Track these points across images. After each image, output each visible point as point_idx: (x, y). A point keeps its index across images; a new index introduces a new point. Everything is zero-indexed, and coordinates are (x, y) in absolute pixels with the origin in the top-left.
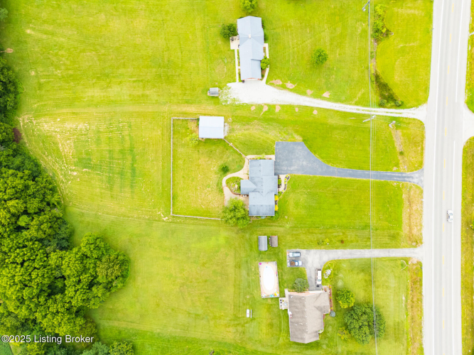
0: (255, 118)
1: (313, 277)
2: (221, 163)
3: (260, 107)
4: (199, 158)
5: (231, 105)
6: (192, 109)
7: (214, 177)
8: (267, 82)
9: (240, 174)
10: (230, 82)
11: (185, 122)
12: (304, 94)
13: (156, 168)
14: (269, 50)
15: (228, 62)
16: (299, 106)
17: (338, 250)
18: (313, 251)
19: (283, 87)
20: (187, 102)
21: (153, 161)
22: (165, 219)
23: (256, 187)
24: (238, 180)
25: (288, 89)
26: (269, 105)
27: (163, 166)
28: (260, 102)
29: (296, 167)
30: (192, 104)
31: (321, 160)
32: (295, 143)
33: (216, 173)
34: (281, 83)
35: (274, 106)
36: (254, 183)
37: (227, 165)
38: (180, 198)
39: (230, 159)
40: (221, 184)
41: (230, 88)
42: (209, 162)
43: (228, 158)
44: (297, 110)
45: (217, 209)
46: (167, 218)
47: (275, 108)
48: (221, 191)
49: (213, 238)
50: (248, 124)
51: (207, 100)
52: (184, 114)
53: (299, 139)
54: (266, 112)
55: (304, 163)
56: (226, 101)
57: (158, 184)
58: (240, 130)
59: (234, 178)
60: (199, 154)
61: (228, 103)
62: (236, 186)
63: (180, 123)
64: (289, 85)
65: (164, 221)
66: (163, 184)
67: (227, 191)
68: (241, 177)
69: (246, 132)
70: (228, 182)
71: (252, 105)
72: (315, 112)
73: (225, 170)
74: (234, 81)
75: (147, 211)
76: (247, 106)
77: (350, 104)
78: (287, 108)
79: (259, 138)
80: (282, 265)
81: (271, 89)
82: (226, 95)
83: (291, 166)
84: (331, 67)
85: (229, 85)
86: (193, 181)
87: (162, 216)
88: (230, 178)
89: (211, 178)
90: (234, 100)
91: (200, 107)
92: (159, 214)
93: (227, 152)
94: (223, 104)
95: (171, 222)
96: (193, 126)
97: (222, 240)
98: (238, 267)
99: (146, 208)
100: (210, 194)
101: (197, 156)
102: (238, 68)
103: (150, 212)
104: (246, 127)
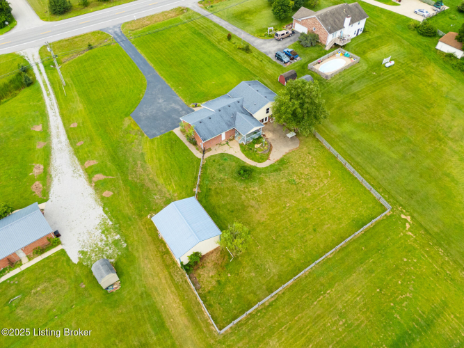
0: (125, 181)
2: (239, 186)
3: (98, 187)
5: (118, 230)
6: (171, 304)
7: (270, 182)
8: (45, 201)
9: (235, 150)
10: (69, 260)
11: (211, 299)
13: (348, 297)
15: (19, 292)
16: (73, 144)
19: (45, 176)
20: (161, 326)
21: (341, 315)
22: (409, 218)
23: (238, 113)
27: (331, 285)
28: (90, 190)
29: (173, 105)
30: (158, 312)
31: (145, 91)
32: (137, 121)
33: (262, 182)
34: (37, 183)
35: (87, 170)
36: (234, 118)
37: (235, 175)
38: (353, 214)
39: (222, 175)
40: (271, 166)
41: (82, 252)
42: (253, 203)
43: (222, 180)
44: (80, 144)
46: (403, 216)
47: (91, 167)
48: (282, 162)
49: (355, 138)
50: (143, 185)
51: (133, 284)
52: (192, 313)
54: (105, 174)
55: (161, 101)
56: (116, 243)
57: (370, 272)
58: (160, 191)
59: (247, 156)
60: (254, 229)
61: (118, 237)
62: (257, 146)
64: (37, 170)
65: (413, 217)
66: (362, 261)
67: (275, 156)
69: (161, 181)
70: (262, 160)
71: (102, 198)
72: (74, 125)
73: (245, 173)
74: (63, 252)
75: (431, 257)
76: (107, 204)
78: (83, 154)
79: (159, 159)
81: (56, 189)
82: (102, 251)
85: (75, 260)
86: (305, 211)
87: (407, 225)
88: (252, 159)
89: (275, 185)
90: (106, 231)
91: (156, 289)
92: (411, 232)
93: (213, 188)
94: (125, 245)
95: (401, 205)
96: (207, 275)
97: (347, 127)
98: (355, 96)
99: (430, 263)
100: (301, 174)
101: (258, 230)
102: (27, 264)
103: (427, 252)
104: (150, 185)
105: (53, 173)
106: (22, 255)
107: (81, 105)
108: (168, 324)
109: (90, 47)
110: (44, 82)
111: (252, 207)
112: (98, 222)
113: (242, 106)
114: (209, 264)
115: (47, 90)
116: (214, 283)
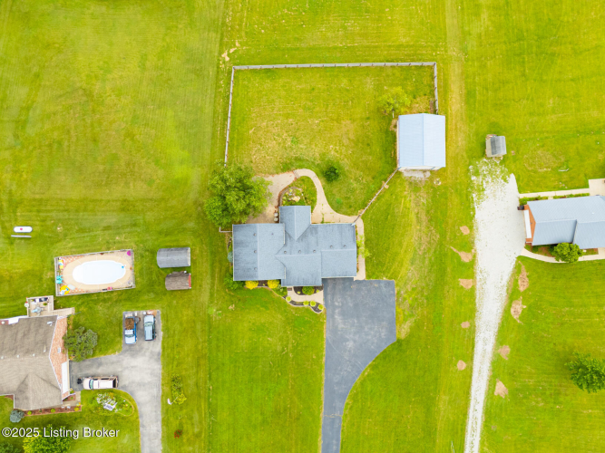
0: (443, 236)
1: (100, 371)
2: (345, 164)
3: (468, 245)
4: (353, 121)
5: (470, 184)
6: (456, 102)
7: (315, 151)
8: (521, 259)
9: (323, 206)
10: (518, 180)
11: (427, 90)
12: (501, 339)
13: (329, 35)
14: (591, 262)
15: (560, 174)
16: (472, 331)
17: (160, 423)
18: (157, 367)
19: (513, 294)
20: (470, 94)
21: (345, 28)
22: (225, 55)
23: (296, 238)
24: (309, 200)
25: (510, 306)
26: (473, 263)
28: (479, 246)
29: (341, 326)
30: (467, 103)
31: (358, 380)
32: (393, 323)
33: (323, 155)
34: (522, 289)
35: (472, 276)
36: (304, 236)
37: (341, 177)
38: (268, 84)
39: (354, 185)
40: (301, 167)
41: (505, 181)
42: (345, 141)
43: (356, 180)
44: (465, 325)
45: (247, 160)
46: (227, 59)
47: (467, 277)
48: (286, 167)
49: (185, 154)
50: (430, 220)
51: (477, 134)
52: (446, 88)
53: (403, 331)
54: (459, 258)
55: (350, 344)
56: (477, 173)
57: (298, 39)
58: (417, 204)
59: (314, 193)
60: (362, 119)
61: (473, 178)
62: (297, 199)
63: (426, 80)
64: (519, 307)
65: (220, 53)
66: (297, 49)
67: (285, 179)
68: (318, 208)
69: (413, 217)
70: (305, 180)
71: (471, 228)
72: (461, 365)
73: (330, 174)
74: (521, 190)
76: (469, 218)
77: (482, 443)
78: (468, 305)
79: (400, 244)
80: (129, 299)
81: (508, 267)
82: (490, 173)
83: (343, 314)
84: (561, 399)
85: (512, 178)
86: (306, 109)
87: (232, 51)
88: (313, 186)
89: (313, 146)
90: (481, 190)
91: (462, 119)
92: (235, 45)
93: (370, 178)
94: (471, 167)
95: (218, 67)
97: (181, 171)
100: (280, 144)
101: (359, 116)
104: (423, 217)
105: (505, 294)
111: (349, 139)
112: (484, 204)
113: (285, 245)
116: (418, 99)
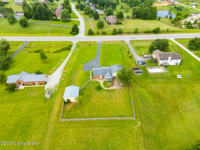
0: (69, 78)
2: (95, 91)
3: (62, 77)
4: (92, 102)
5: (59, 87)
6: (56, 108)
8: (50, 75)
9: (101, 82)
10: (44, 89)
11: (65, 112)
13: (100, 132)
15: (31, 90)
18: (136, 59)
19: (54, 70)
21: (94, 135)
22: (140, 124)
23: (108, 72)
24: (105, 83)
26: (63, 74)
27: (98, 127)
28: (60, 77)
30: (52, 109)
31: (93, 59)
32: (84, 66)
33: (101, 92)
34: (52, 71)
35: (63, 72)
36: (106, 73)
37: (96, 88)
38: (122, 114)
40: (108, 90)
41: (48, 89)
42: (94, 96)
43: (91, 87)
44: (67, 66)
45: (124, 92)
46: (138, 123)
47: (65, 72)
48: (112, 90)
50: (72, 81)
51: (52, 100)
52: (59, 113)
53: (82, 65)
54: (66, 75)
55: (94, 63)
56: (56, 90)
60: (89, 103)
62: (108, 83)
65: (141, 125)
66: (113, 126)
67: (112, 88)
68: (103, 82)
69: (77, 81)
70: (107, 87)
71: (61, 79)
72: (70, 62)
73: (99, 88)
74: (45, 86)
75: (137, 138)
76: (61, 81)
78: (66, 69)
81: (54, 74)
82: (52, 90)
86: (107, 105)
87: (137, 126)
88: (104, 86)
89: (104, 95)
90: (56, 86)
91: (56, 104)
92: (137, 128)
93: (87, 88)
94: (57, 91)
95: (141, 119)
96: (69, 107)
97: (143, 90)
98: (156, 83)
99: (135, 139)
100: (115, 96)
101: (90, 103)
102: (37, 86)
103: (137, 136)
104: (74, 81)
105: (56, 70)
106: (37, 83)
107: (75, 58)
108: (52, 112)
109: (90, 45)
110: (72, 50)
111: (93, 97)
112: (56, 84)
113: (111, 71)
114: (71, 105)
115: (71, 52)
116: (69, 109)
